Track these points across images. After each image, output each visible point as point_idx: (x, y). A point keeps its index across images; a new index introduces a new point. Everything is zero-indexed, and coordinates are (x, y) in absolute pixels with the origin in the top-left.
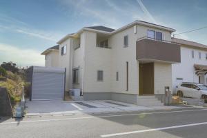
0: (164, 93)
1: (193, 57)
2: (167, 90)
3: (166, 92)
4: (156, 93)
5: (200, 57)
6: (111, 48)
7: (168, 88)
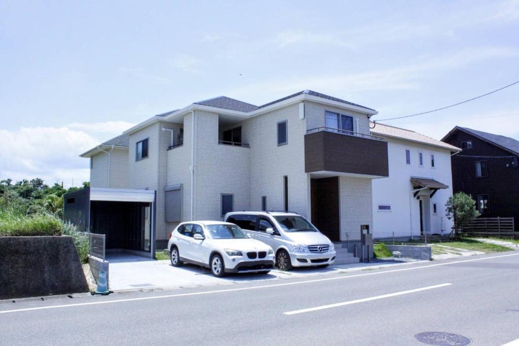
0: (359, 238)
1: (408, 162)
2: (365, 232)
3: (363, 236)
4: (343, 238)
5: (421, 163)
6: (247, 145)
7: (367, 227)
